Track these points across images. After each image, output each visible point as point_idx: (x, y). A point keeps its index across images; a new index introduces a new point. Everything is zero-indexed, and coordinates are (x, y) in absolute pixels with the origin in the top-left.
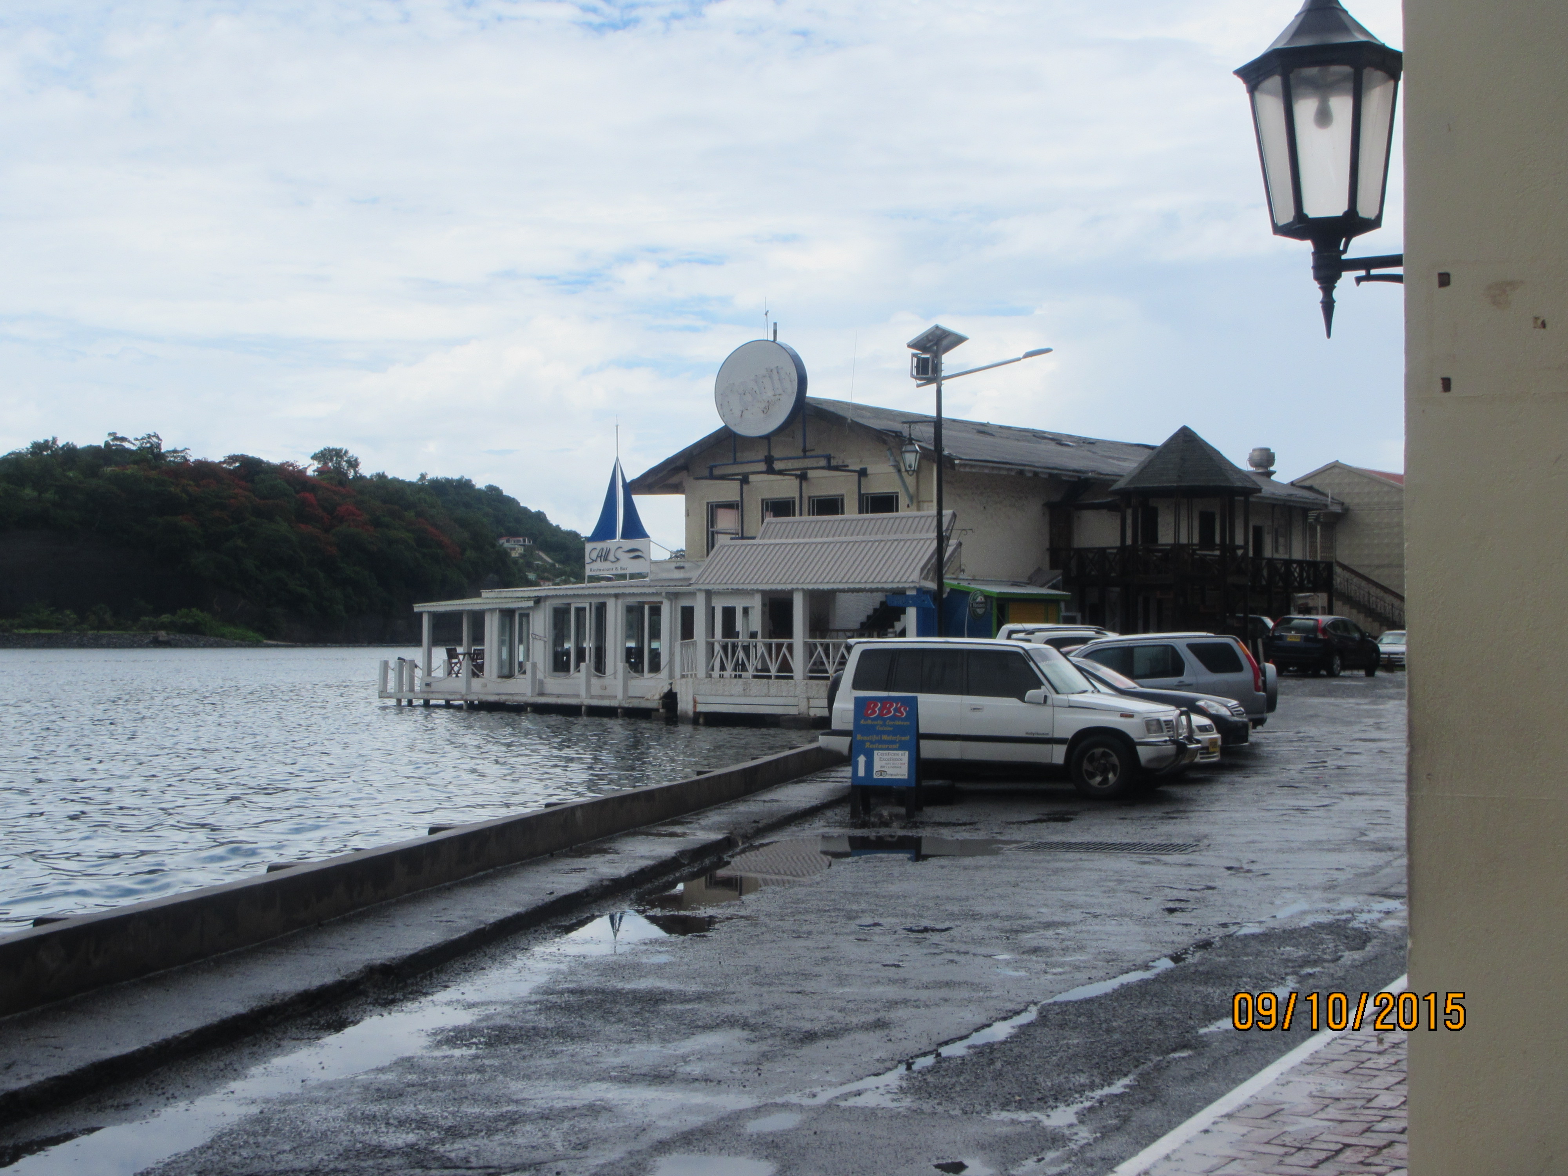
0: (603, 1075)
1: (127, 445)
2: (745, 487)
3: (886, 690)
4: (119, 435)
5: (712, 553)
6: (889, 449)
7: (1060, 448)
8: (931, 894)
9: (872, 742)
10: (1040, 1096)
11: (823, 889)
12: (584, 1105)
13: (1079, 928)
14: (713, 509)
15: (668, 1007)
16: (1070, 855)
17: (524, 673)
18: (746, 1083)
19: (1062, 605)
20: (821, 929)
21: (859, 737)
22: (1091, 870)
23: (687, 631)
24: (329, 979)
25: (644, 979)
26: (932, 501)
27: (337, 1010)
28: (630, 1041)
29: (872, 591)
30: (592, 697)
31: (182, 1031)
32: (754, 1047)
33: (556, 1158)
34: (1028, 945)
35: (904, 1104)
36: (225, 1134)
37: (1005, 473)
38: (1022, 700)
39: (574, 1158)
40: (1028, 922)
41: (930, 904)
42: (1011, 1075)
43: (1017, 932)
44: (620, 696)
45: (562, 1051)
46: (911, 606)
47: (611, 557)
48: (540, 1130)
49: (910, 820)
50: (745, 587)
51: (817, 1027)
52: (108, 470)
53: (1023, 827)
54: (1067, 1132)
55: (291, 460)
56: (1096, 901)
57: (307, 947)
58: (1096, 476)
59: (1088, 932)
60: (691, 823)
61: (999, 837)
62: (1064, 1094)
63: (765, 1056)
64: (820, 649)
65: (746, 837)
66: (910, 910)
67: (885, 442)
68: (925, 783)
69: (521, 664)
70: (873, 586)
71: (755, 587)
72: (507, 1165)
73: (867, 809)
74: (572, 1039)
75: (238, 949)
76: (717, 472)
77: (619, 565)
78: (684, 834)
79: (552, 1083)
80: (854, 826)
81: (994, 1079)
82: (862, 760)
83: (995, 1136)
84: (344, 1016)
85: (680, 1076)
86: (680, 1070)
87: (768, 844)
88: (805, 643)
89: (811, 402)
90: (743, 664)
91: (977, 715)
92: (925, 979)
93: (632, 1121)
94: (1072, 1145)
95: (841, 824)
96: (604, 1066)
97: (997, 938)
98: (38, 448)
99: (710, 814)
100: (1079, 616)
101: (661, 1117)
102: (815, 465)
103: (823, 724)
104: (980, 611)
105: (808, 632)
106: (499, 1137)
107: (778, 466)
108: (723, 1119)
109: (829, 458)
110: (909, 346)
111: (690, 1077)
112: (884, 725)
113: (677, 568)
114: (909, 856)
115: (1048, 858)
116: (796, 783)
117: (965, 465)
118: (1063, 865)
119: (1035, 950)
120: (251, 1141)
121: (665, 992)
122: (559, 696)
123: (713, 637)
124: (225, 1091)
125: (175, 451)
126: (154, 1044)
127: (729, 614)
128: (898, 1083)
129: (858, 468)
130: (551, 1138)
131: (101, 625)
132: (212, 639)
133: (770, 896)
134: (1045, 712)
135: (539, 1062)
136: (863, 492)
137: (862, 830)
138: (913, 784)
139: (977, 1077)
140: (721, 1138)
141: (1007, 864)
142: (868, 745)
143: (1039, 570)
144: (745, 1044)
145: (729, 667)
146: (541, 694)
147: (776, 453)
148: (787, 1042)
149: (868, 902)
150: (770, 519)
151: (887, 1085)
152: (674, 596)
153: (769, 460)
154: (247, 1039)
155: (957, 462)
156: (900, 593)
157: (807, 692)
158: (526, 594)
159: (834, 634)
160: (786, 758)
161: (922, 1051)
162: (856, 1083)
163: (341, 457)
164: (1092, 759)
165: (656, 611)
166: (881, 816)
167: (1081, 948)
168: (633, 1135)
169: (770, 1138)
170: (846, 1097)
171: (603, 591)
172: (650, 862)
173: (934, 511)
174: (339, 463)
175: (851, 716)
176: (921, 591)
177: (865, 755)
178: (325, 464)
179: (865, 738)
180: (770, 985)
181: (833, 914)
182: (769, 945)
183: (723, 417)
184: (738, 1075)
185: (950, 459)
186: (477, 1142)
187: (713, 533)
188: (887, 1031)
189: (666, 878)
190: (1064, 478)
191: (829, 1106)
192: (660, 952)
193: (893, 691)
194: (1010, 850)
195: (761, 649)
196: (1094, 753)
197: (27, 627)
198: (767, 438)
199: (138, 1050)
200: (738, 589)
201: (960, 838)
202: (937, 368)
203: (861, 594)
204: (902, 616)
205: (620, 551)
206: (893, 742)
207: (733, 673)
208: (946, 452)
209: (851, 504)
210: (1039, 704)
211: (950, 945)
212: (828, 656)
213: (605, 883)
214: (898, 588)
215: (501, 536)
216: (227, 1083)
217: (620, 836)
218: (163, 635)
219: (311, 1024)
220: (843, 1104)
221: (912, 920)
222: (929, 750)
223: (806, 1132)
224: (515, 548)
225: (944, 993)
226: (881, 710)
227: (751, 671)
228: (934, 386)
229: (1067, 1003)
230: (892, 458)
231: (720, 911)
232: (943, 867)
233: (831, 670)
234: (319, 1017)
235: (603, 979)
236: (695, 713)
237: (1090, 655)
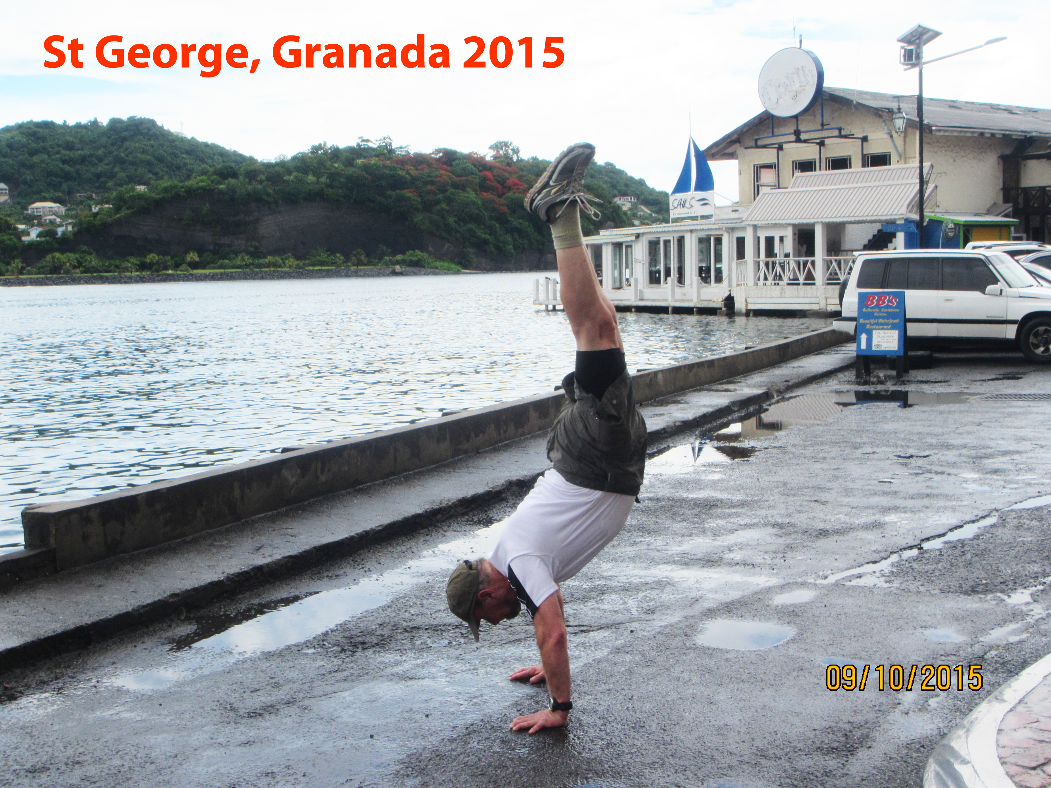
0: (669, 559)
1: (371, 145)
2: (780, 152)
3: (881, 287)
4: (365, 138)
5: (757, 199)
6: (884, 121)
7: (1011, 116)
8: (916, 431)
9: (871, 324)
10: (1002, 580)
11: (835, 428)
12: (655, 581)
13: (1029, 455)
14: (758, 169)
15: (719, 510)
16: (1021, 403)
17: (630, 285)
18: (775, 567)
19: (1012, 229)
20: (833, 455)
21: (862, 321)
22: (1037, 413)
23: (741, 254)
24: (480, 490)
25: (703, 491)
26: (915, 157)
27: (486, 511)
28: (690, 535)
29: (871, 222)
30: (676, 301)
31: (377, 525)
32: (781, 540)
33: (631, 620)
34: (990, 467)
35: (895, 585)
36: (401, 597)
37: (969, 135)
38: (984, 292)
39: (645, 620)
40: (989, 451)
41: (915, 438)
42: (978, 564)
43: (981, 458)
44: (695, 300)
45: (641, 542)
46: (901, 231)
47: (687, 205)
48: (621, 599)
49: (900, 379)
50: (781, 222)
51: (828, 527)
52: (359, 161)
53: (984, 383)
54: (1025, 609)
55: (475, 151)
56: (1042, 436)
57: (468, 468)
58: (1038, 135)
59: (1037, 458)
60: (740, 382)
61: (966, 391)
62: (1021, 579)
63: (790, 547)
64: (834, 264)
65: (779, 392)
66: (900, 443)
67: (880, 116)
68: (911, 353)
69: (627, 280)
70: (873, 218)
71: (788, 222)
72: (595, 625)
73: (868, 373)
74: (649, 533)
75: (421, 469)
76: (760, 143)
77: (692, 210)
78: (735, 390)
79: (632, 565)
80: (859, 384)
81: (965, 567)
82: (864, 337)
83: (967, 610)
84: (491, 515)
85: (725, 561)
86: (726, 556)
87: (795, 397)
88: (824, 260)
89: (828, 91)
90: (780, 276)
91: (948, 304)
92: (911, 492)
93: (688, 594)
94: (1029, 619)
95: (849, 382)
96: (669, 553)
97: (966, 462)
98: (316, 149)
99: (753, 376)
100: (1025, 236)
101: (710, 591)
102: (830, 135)
103: (837, 315)
104: (951, 234)
105: (826, 252)
106: (590, 604)
107: (803, 137)
108: (756, 593)
109: (840, 130)
110: (898, 41)
111: (733, 562)
112: (880, 312)
113: (733, 211)
114: (899, 404)
115: (1004, 405)
116: (817, 355)
117: (940, 131)
118: (1016, 410)
119: (996, 471)
120: (418, 603)
121: (718, 500)
122: (653, 300)
123: (759, 257)
124: (405, 567)
125: (401, 148)
126: (357, 534)
127: (770, 241)
128: (890, 568)
129: (861, 136)
130: (629, 605)
131: (359, 263)
132: (429, 270)
133: (796, 432)
134: (1001, 301)
135: (624, 549)
136: (865, 153)
137: (865, 387)
138: (902, 353)
139: (952, 565)
140: (755, 607)
141: (973, 409)
142: (868, 326)
143: (995, 204)
144: (774, 538)
145: (770, 277)
146: (642, 300)
147: (802, 128)
148: (806, 537)
149: (868, 437)
150: (798, 174)
151: (882, 570)
152: (732, 230)
153: (797, 133)
154: (422, 531)
155: (934, 128)
156: (892, 222)
157: (825, 294)
158: (630, 232)
159: (845, 253)
160: (809, 338)
161: (909, 545)
162: (858, 568)
163: (508, 147)
164: (1036, 335)
165: (719, 241)
166: (878, 377)
167: (1031, 470)
168: (688, 603)
169: (791, 609)
170: (850, 579)
171: (682, 228)
172: (710, 410)
173: (917, 164)
174: (507, 151)
175: (855, 307)
176: (908, 221)
177: (866, 334)
178: (498, 152)
179: (866, 322)
180: (794, 495)
181: (842, 445)
182: (794, 467)
183: (764, 104)
184: (769, 561)
185: (929, 127)
186: (575, 607)
187: (758, 186)
188: (882, 530)
189: (721, 420)
190: (1014, 137)
191: (837, 584)
192: (715, 472)
193: (887, 288)
194: (975, 399)
195: (793, 265)
196: (1038, 331)
197: (314, 265)
198: (796, 117)
199: (346, 538)
200: (776, 224)
201: (937, 392)
202: (918, 57)
203: (863, 225)
204: (894, 240)
205: (693, 200)
206: (888, 324)
207: (773, 282)
208: (925, 122)
209: (856, 161)
210: (996, 295)
211: (929, 467)
212: (840, 269)
213: (677, 424)
214: (891, 219)
215: (615, 196)
216: (407, 561)
217: (689, 392)
218: (398, 268)
219: (468, 521)
220: (848, 584)
221: (901, 449)
222: (914, 330)
223: (819, 605)
224: (625, 204)
225: (926, 502)
226: (878, 301)
227: (786, 280)
228: (916, 70)
229: (1021, 510)
230: (886, 128)
231: (760, 443)
232: (924, 412)
233: (842, 278)
234: (474, 516)
235: (673, 491)
236: (747, 310)
237: (1036, 261)
